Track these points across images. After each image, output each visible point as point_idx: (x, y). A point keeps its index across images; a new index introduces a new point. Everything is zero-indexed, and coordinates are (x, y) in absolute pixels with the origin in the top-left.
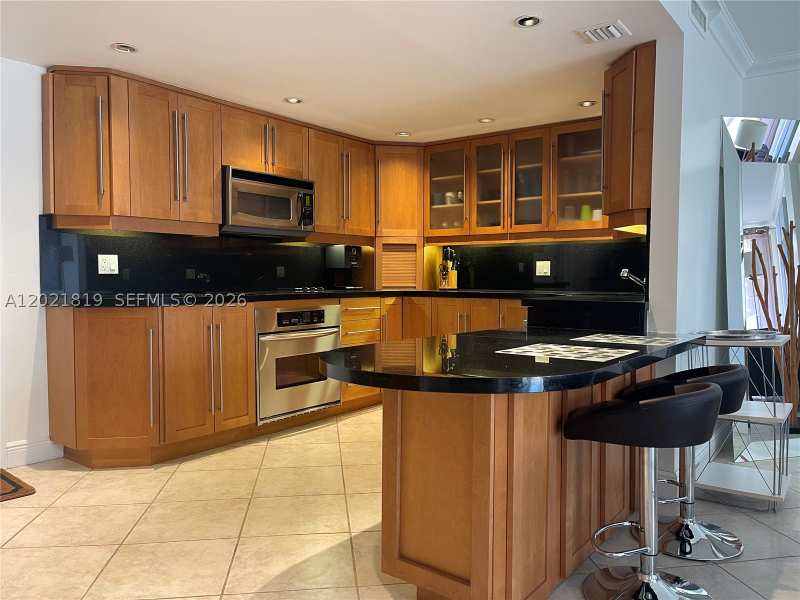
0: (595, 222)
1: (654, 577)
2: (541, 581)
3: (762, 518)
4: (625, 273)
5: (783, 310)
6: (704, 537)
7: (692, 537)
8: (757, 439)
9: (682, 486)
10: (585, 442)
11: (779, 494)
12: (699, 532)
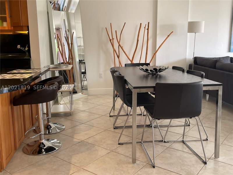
0: (4, 27)
1: (44, 140)
2: (10, 153)
3: (68, 118)
4: (19, 47)
5: (67, 57)
6: (54, 127)
7: (51, 127)
8: (65, 97)
9: (47, 114)
10: (19, 106)
11: (72, 110)
12: (53, 126)
